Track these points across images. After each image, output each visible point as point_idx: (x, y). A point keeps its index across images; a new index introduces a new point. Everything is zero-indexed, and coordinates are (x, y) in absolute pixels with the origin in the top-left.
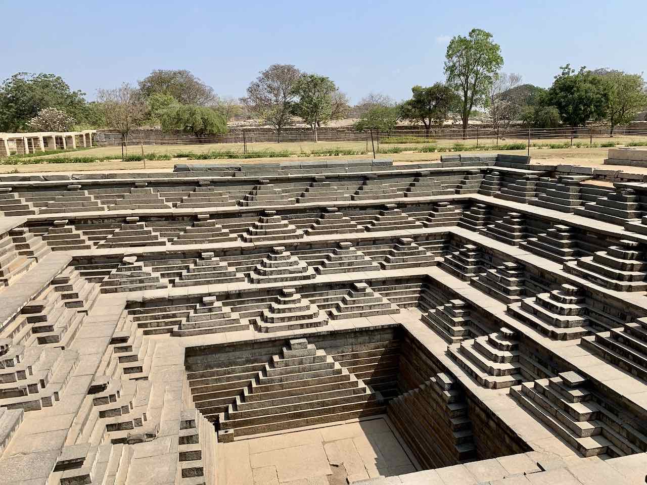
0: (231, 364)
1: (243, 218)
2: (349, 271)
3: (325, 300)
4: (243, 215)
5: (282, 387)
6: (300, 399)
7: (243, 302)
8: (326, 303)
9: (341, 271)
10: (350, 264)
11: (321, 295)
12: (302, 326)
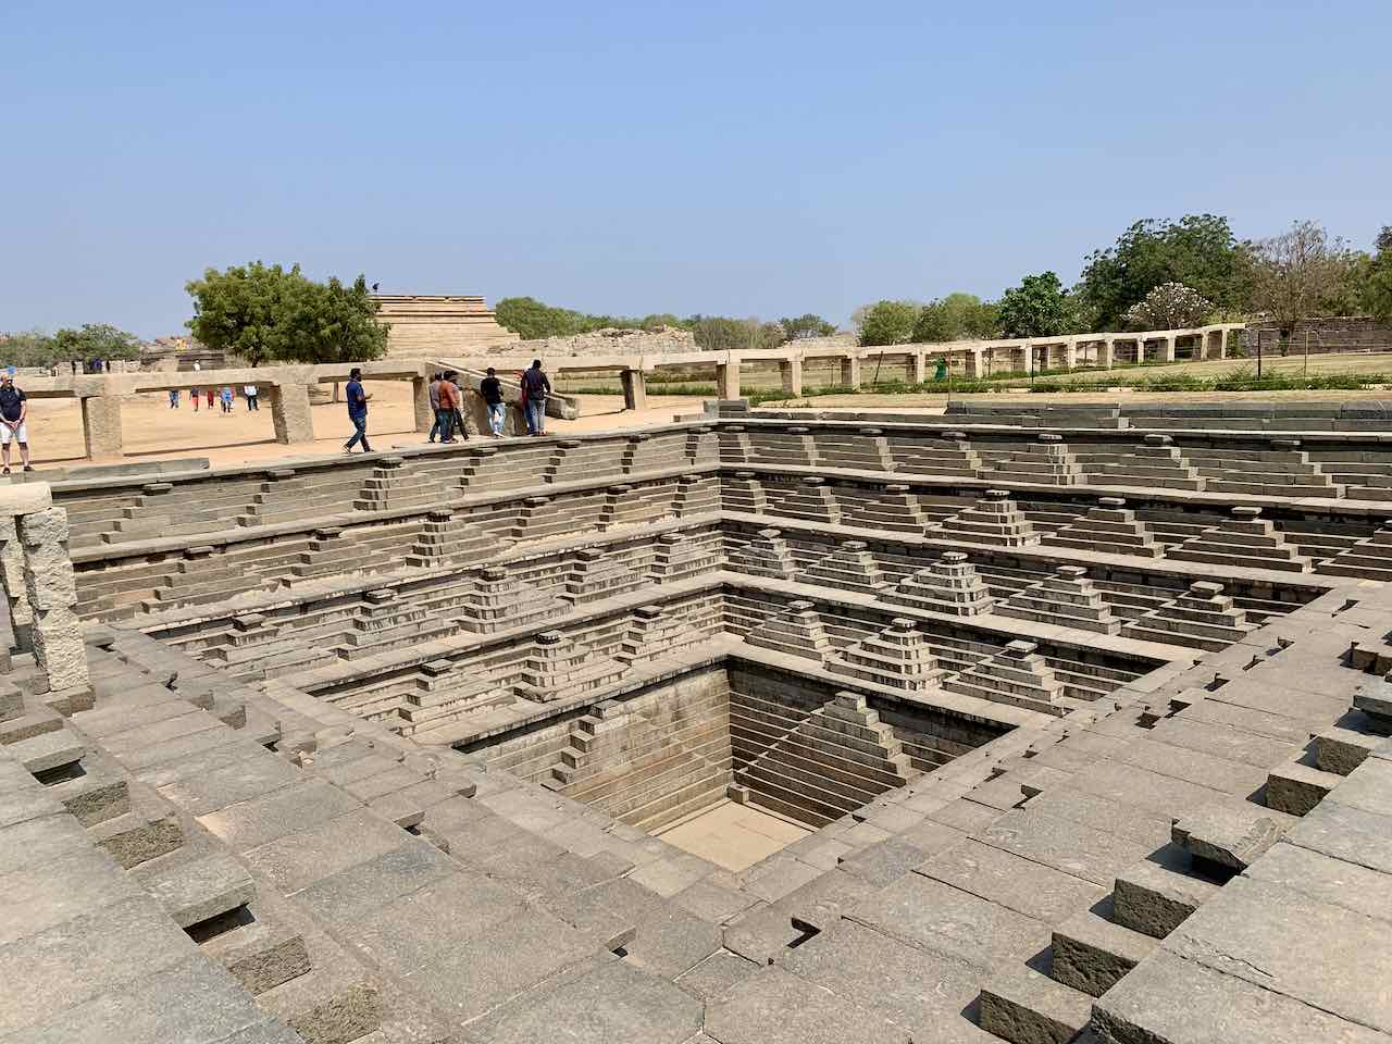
0: (776, 699)
1: (957, 498)
2: (1044, 619)
3: (957, 655)
4: (963, 493)
5: (813, 755)
6: (832, 786)
7: (843, 622)
8: (957, 661)
9: (1029, 616)
10: (1053, 608)
11: (957, 645)
12: (875, 678)
